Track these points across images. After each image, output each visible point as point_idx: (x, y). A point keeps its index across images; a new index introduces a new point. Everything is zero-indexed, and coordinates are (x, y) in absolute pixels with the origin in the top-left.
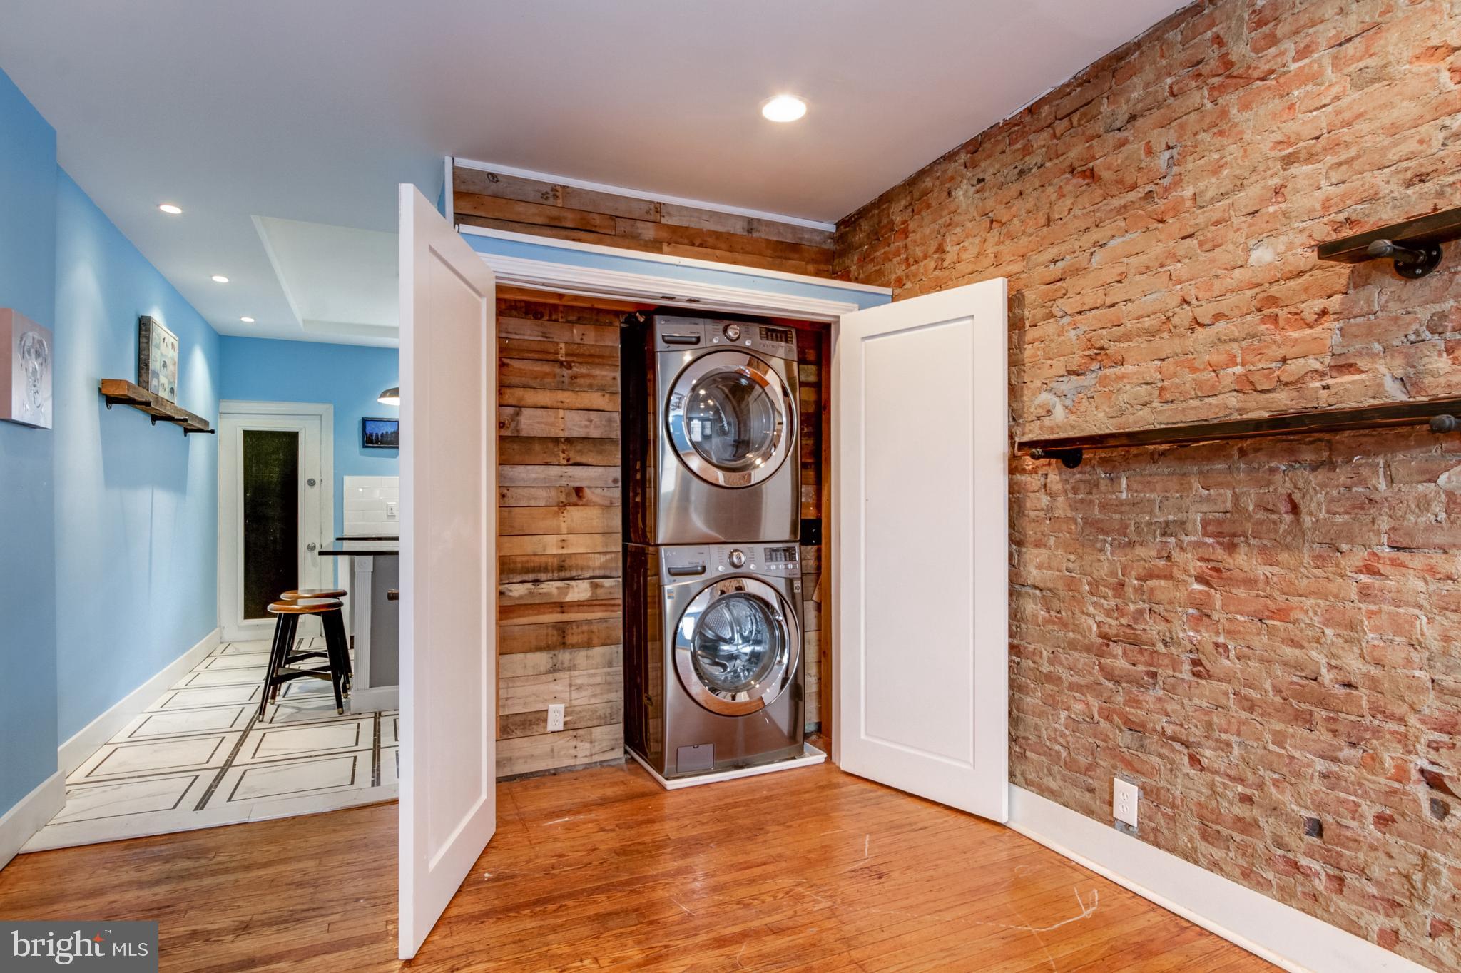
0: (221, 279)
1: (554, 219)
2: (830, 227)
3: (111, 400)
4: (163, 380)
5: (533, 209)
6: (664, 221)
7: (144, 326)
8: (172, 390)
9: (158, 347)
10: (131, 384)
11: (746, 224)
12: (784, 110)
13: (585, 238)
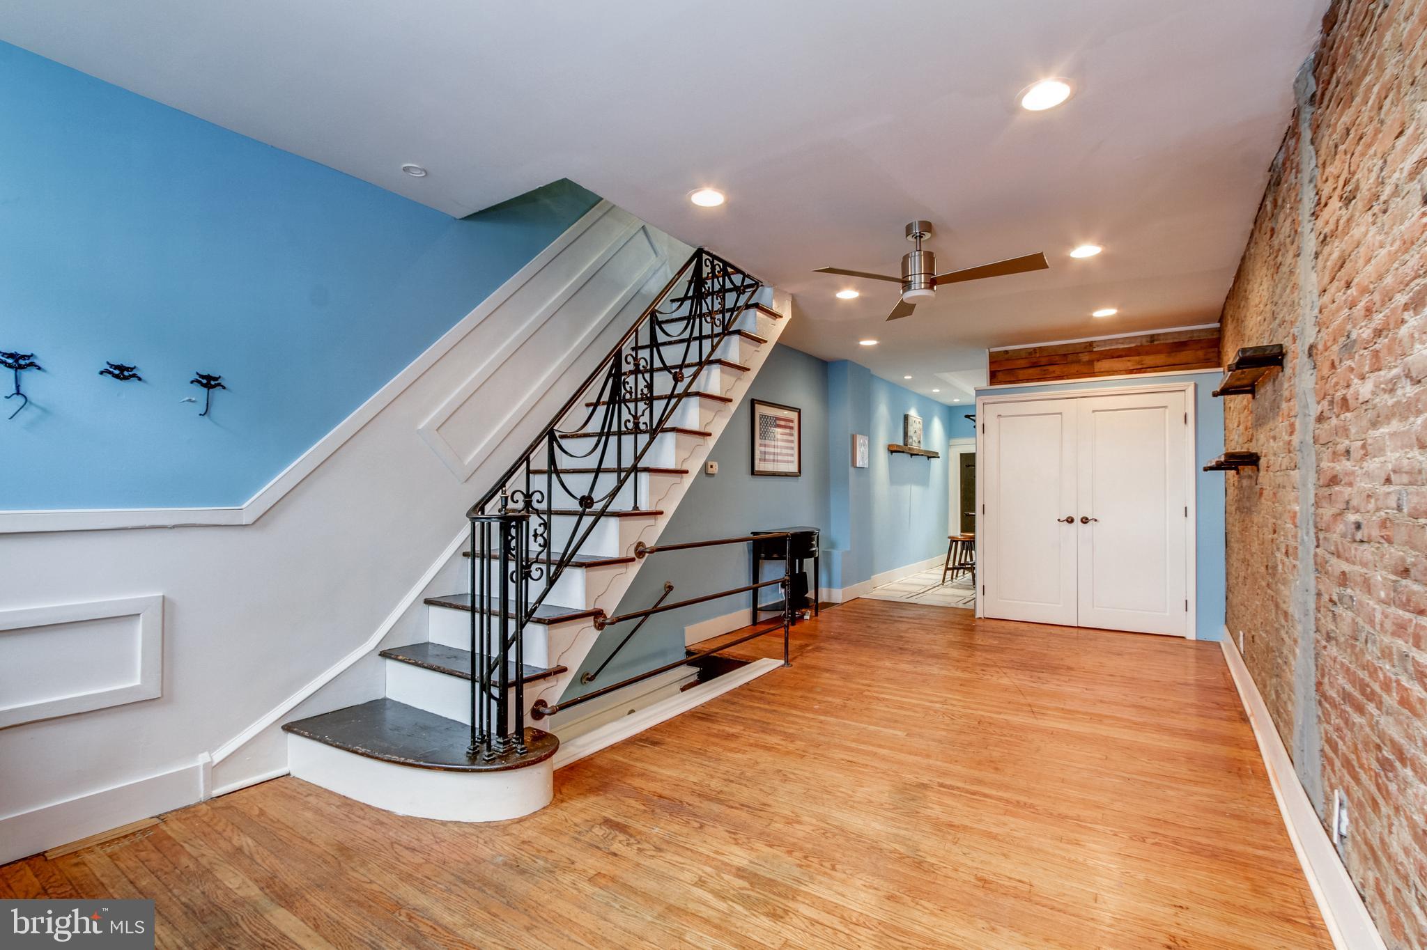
0: (936, 391)
1: (1035, 363)
2: (1217, 325)
3: (892, 452)
4: (914, 438)
5: (1026, 361)
6: (1095, 350)
7: (906, 418)
8: (919, 442)
9: (911, 425)
10: (901, 443)
11: (1149, 339)
12: (1105, 313)
13: (1051, 368)
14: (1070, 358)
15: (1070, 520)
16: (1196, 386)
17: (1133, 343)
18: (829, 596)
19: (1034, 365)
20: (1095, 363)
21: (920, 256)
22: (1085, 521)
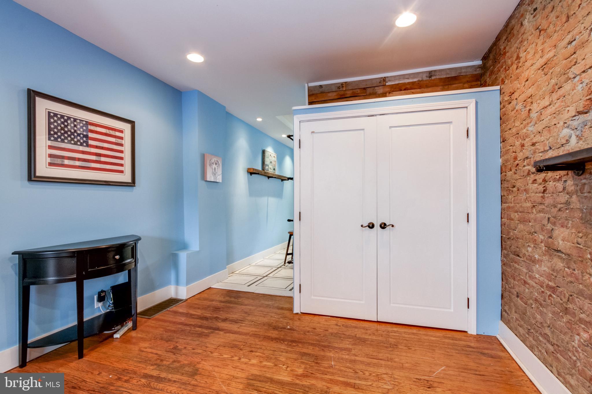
0: (284, 136)
1: (342, 95)
2: (479, 62)
3: (251, 174)
4: (270, 166)
5: (335, 94)
7: (264, 152)
8: (274, 169)
9: (268, 158)
10: (260, 168)
11: (428, 75)
14: (369, 91)
15: (371, 225)
16: (477, 103)
17: (416, 78)
18: (177, 292)
19: (342, 98)
20: (388, 95)
22: (383, 226)
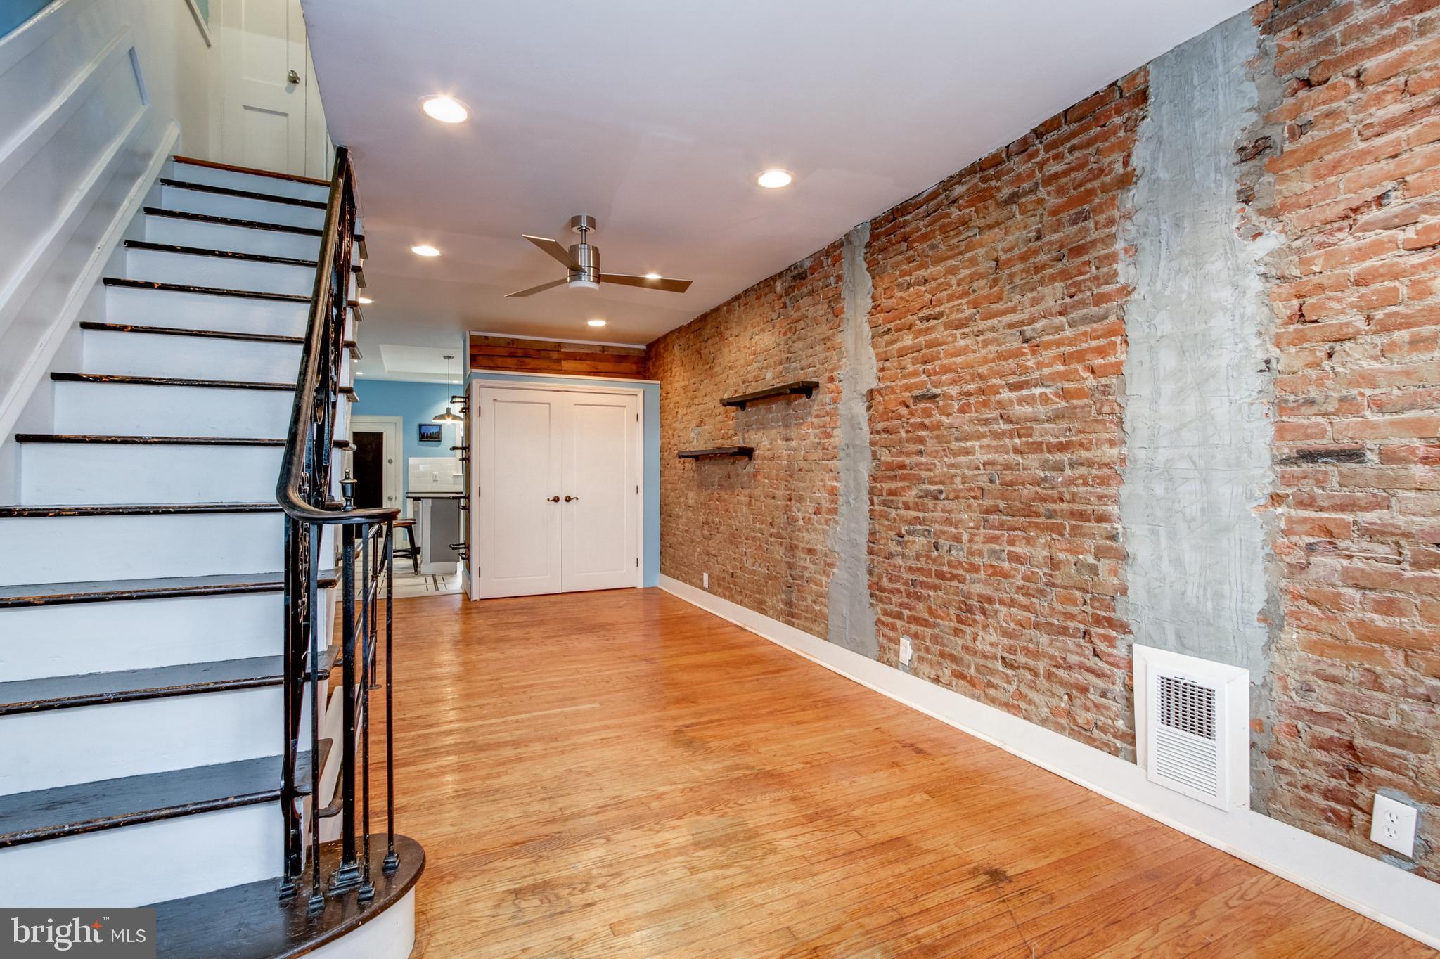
1: (512, 353)
2: (643, 347)
5: (503, 350)
6: (562, 350)
11: (603, 349)
12: (597, 323)
13: (528, 360)
14: (542, 353)
15: (555, 499)
16: (644, 394)
17: (590, 350)
19: (512, 355)
20: (563, 362)
21: (589, 249)
22: (568, 500)
